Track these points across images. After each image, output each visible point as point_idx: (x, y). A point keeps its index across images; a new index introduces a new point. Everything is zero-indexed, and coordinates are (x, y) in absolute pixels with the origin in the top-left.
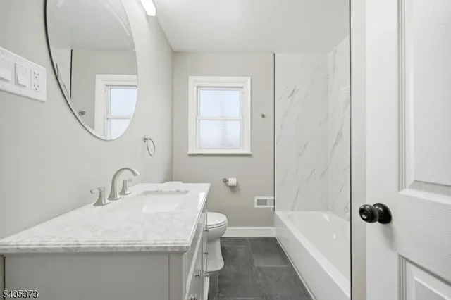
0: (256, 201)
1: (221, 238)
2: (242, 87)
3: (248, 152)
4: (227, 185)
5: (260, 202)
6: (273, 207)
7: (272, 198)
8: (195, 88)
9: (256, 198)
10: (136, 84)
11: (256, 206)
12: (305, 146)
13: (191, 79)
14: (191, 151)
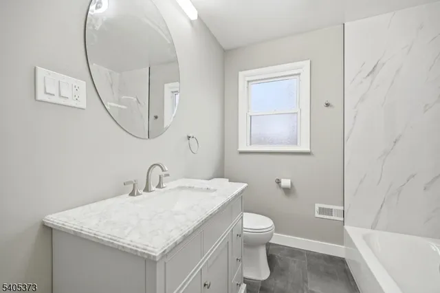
0: (317, 208)
1: (268, 245)
2: (299, 74)
3: (307, 149)
4: (280, 186)
5: (322, 211)
6: (342, 219)
7: (342, 208)
8: (246, 83)
9: (317, 206)
10: (178, 89)
11: (317, 215)
12: (395, 142)
13: (241, 74)
14: (241, 149)
